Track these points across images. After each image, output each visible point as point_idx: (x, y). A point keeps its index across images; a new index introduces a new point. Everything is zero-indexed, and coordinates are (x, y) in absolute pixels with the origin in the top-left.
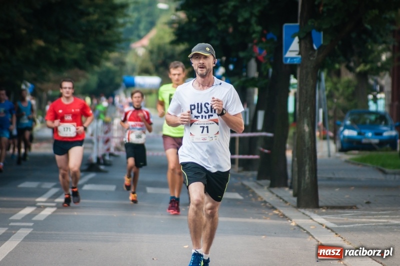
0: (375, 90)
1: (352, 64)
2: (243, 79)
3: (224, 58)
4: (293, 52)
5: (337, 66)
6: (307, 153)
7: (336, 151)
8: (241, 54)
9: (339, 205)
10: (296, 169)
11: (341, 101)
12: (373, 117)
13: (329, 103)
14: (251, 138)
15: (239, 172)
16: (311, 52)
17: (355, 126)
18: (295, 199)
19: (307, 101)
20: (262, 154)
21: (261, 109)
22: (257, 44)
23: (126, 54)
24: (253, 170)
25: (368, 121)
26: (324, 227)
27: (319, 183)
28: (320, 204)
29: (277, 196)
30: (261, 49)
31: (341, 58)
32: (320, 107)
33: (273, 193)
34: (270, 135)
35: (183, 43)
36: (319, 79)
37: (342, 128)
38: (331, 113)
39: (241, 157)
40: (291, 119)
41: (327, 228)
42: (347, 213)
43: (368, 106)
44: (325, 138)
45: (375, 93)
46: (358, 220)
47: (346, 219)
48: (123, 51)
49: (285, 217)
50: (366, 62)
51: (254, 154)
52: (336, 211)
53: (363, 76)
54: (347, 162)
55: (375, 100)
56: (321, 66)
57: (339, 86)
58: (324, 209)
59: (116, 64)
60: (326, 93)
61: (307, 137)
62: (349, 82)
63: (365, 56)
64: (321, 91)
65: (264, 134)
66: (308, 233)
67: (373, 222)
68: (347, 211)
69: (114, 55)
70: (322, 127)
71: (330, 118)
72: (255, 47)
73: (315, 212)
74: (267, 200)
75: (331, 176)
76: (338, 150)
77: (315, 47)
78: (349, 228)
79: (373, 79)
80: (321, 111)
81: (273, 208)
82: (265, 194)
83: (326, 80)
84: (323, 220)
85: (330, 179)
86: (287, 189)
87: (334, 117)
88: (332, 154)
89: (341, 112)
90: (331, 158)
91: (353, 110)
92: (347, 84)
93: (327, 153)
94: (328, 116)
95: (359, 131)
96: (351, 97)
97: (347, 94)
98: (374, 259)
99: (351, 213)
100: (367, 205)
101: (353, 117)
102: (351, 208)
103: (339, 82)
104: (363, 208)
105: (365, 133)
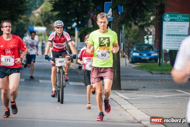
0: (148, 34)
1: (137, 22)
2: (86, 28)
3: (76, 18)
4: (109, 15)
5: (130, 22)
7: (129, 63)
8: (85, 17)
9: (130, 89)
11: (132, 39)
12: (146, 47)
13: (126, 40)
16: (118, 16)
17: (138, 51)
22: (92, 12)
23: (30, 16)
25: (144, 49)
26: (123, 99)
27: (121, 78)
28: (122, 88)
30: (94, 14)
31: (132, 19)
32: (122, 42)
35: (57, 11)
36: (122, 29)
37: (132, 52)
38: (127, 45)
41: (125, 99)
42: (134, 92)
43: (144, 42)
44: (124, 57)
45: (148, 35)
46: (139, 96)
47: (134, 95)
48: (28, 15)
50: (143, 21)
52: (129, 91)
53: (142, 27)
54: (134, 68)
55: (148, 39)
56: (122, 22)
57: (130, 32)
58: (123, 90)
59: (25, 21)
60: (124, 35)
62: (135, 30)
63: (143, 18)
64: (122, 34)
66: (116, 102)
67: (146, 97)
68: (134, 91)
69: (24, 16)
70: (122, 51)
72: (91, 13)
73: (119, 92)
76: (130, 62)
77: (120, 14)
78: (135, 99)
79: (146, 29)
80: (122, 44)
83: (124, 29)
84: (123, 95)
85: (126, 76)
87: (128, 47)
88: (127, 64)
89: (132, 44)
90: (127, 66)
91: (137, 43)
92: (134, 31)
93: (125, 64)
94: (126, 46)
95: (140, 53)
96: (136, 37)
97: (134, 35)
98: (147, 114)
99: (136, 92)
100: (143, 88)
101: (137, 47)
102: (136, 90)
103: (131, 30)
104: (142, 90)
105: (143, 54)
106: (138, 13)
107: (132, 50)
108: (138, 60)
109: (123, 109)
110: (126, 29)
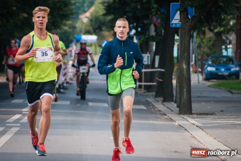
0: (226, 43)
1: (212, 28)
2: (147, 37)
3: (135, 24)
4: (176, 20)
5: (203, 29)
6: (185, 81)
7: (203, 80)
8: (146, 22)
9: (204, 113)
10: (178, 91)
11: (206, 50)
12: (225, 59)
13: (199, 51)
14: (151, 72)
15: (144, 93)
16: (187, 20)
17: (214, 65)
18: (178, 109)
19: (185, 50)
20: (158, 82)
21: (157, 55)
22: (154, 15)
23: (76, 22)
24: (153, 92)
25: (222, 62)
26: (195, 126)
27: (192, 99)
28: (193, 112)
29: (167, 107)
30: (157, 18)
31: (206, 24)
32: (193, 53)
33: (165, 105)
34: (163, 70)
35: (110, 15)
36: (192, 36)
37: (206, 66)
38: (200, 57)
39: (145, 84)
40: (175, 61)
41: (197, 126)
42: (209, 117)
43: (222, 53)
44: (196, 72)
45: (226, 45)
46: (215, 122)
47: (208, 121)
48: (74, 20)
49: (171, 120)
50: (221, 26)
51: (153, 82)
52: (202, 116)
53: (219, 35)
54: (209, 86)
55: (226, 49)
56: (194, 28)
57: (204, 40)
58: (195, 115)
59: (70, 28)
60: (197, 45)
61: (185, 71)
62: (211, 38)
63: (220, 22)
64: (194, 44)
65: (159, 70)
66: (186, 129)
67: (225, 123)
68: (209, 116)
69: (69, 22)
70: (194, 65)
71: (199, 60)
72: (153, 17)
73: (190, 117)
74: (161, 110)
75: (200, 95)
76: (204, 79)
77: (190, 17)
78: (211, 126)
79: (225, 36)
80: (194, 56)
81: (165, 114)
82: (160, 106)
83: (196, 37)
84: (195, 121)
85: (199, 97)
86: (173, 103)
87: (201, 60)
88: (200, 82)
89: (206, 56)
90: (200, 84)
91: (213, 55)
92: (209, 39)
93: (197, 81)
94: (198, 59)
95: (216, 68)
96: (211, 47)
97: (209, 45)
98: (225, 145)
99: (212, 117)
100: (221, 112)
101: (213, 59)
102: (212, 114)
103: (204, 38)
104: (219, 114)
105: (220, 69)
106: (213, 17)
107: (207, 64)
108: (214, 76)
109: (194, 138)
110: (198, 36)
